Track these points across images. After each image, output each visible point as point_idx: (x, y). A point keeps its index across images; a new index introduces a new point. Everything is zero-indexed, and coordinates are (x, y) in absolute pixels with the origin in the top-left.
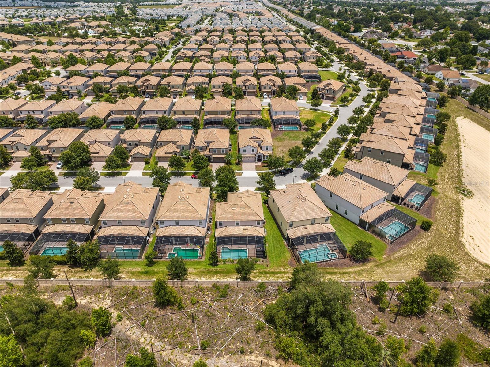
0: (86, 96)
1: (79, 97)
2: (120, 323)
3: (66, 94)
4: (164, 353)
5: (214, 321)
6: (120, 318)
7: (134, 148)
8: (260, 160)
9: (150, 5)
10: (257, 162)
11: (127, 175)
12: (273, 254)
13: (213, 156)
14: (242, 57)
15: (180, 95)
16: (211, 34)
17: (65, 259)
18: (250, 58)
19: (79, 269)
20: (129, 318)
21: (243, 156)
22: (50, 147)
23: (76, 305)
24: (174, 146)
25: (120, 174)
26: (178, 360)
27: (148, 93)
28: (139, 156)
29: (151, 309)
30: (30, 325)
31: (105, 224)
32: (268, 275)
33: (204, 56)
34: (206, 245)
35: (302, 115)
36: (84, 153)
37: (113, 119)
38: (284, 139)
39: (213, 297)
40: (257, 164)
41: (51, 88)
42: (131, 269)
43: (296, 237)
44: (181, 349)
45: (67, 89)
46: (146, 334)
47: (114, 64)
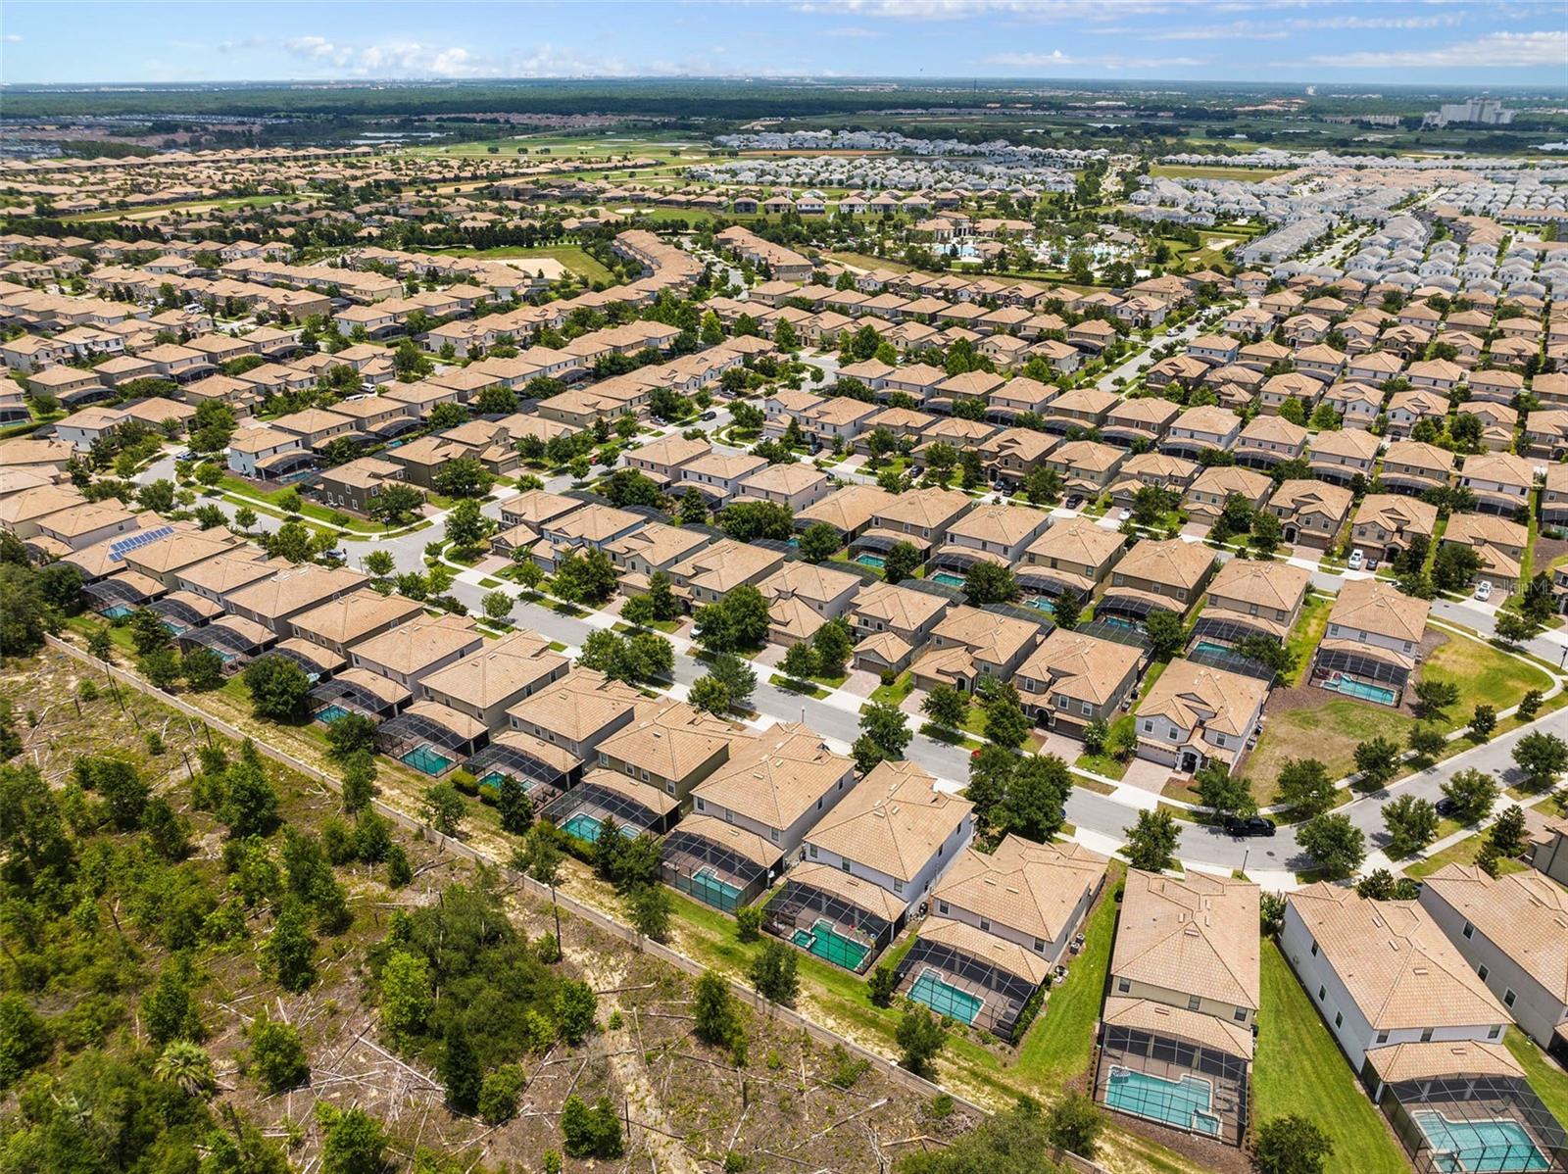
0: (850, 454)
1: (835, 453)
2: (613, 1033)
3: (808, 439)
4: (654, 1136)
5: (788, 1126)
6: (617, 1023)
7: (873, 633)
8: (1189, 766)
9: (1194, 165)
10: (1178, 768)
11: (827, 701)
12: (1043, 1045)
13: (1057, 715)
14: (1362, 407)
15: (1092, 502)
16: (1312, 304)
17: (589, 851)
18: (1389, 414)
19: (609, 886)
20: (633, 1031)
21: (1140, 738)
22: (692, 581)
23: (560, 957)
24: (967, 658)
25: (811, 690)
26: (670, 1164)
27: (1005, 479)
28: (873, 658)
29: (683, 1033)
30: (459, 957)
31: (701, 806)
32: (987, 1088)
33: (1236, 383)
34: (892, 946)
35: (1443, 656)
36: (754, 618)
37: (871, 538)
38: (1316, 723)
39: (818, 1074)
40: (1175, 776)
41: (780, 418)
42: (702, 930)
43: (1123, 1024)
44: (688, 1146)
45: (812, 429)
46: (644, 1080)
47: (964, 369)
